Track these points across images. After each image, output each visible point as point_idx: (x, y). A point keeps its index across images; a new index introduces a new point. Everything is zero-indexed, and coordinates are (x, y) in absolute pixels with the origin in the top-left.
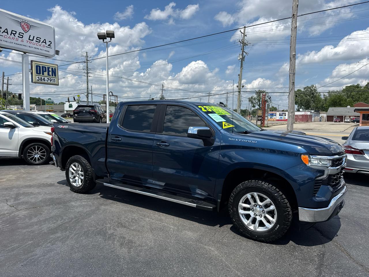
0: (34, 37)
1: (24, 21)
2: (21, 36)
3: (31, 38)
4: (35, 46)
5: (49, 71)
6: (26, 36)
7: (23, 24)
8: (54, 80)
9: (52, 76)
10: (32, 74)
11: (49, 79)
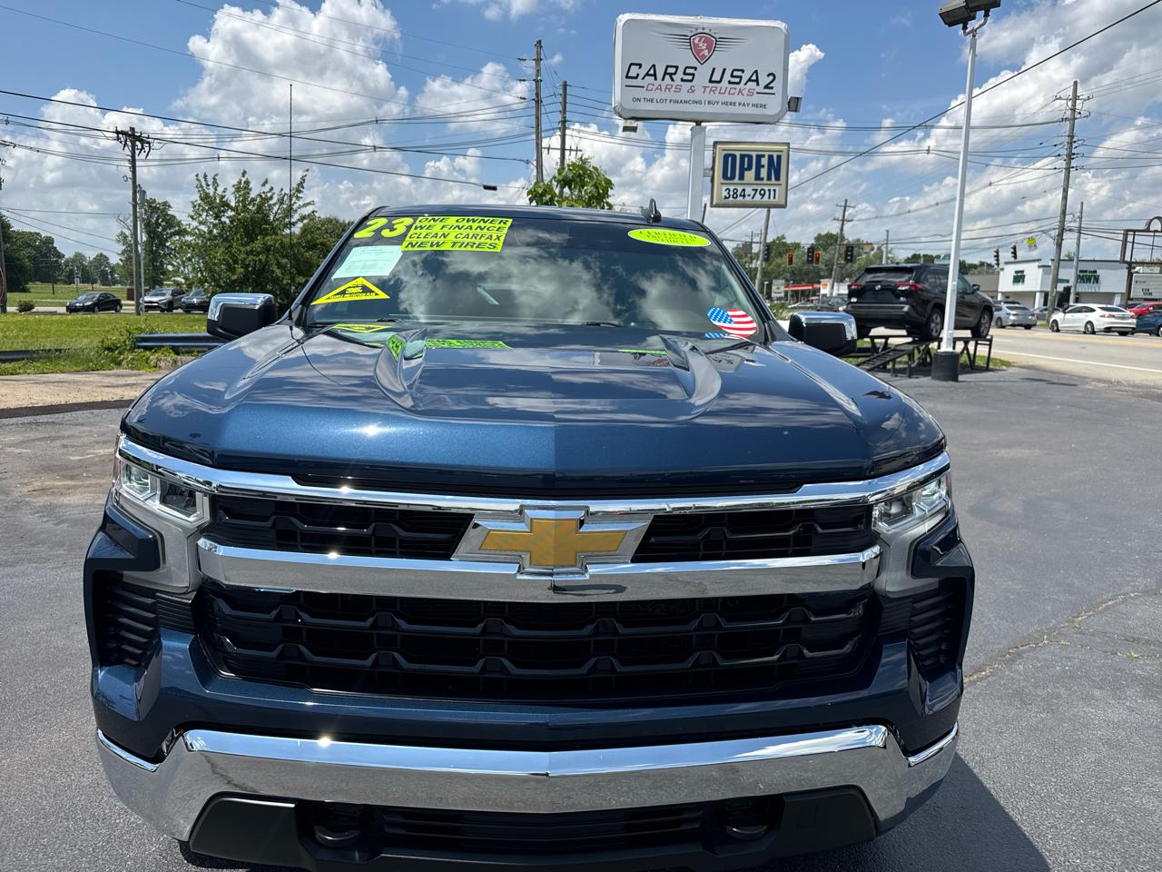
0: (724, 70)
1: (701, 31)
2: (689, 75)
3: (716, 77)
4: (727, 98)
5: (759, 166)
6: (702, 74)
7: (696, 41)
8: (772, 193)
9: (769, 178)
10: (712, 181)
11: (756, 190)
